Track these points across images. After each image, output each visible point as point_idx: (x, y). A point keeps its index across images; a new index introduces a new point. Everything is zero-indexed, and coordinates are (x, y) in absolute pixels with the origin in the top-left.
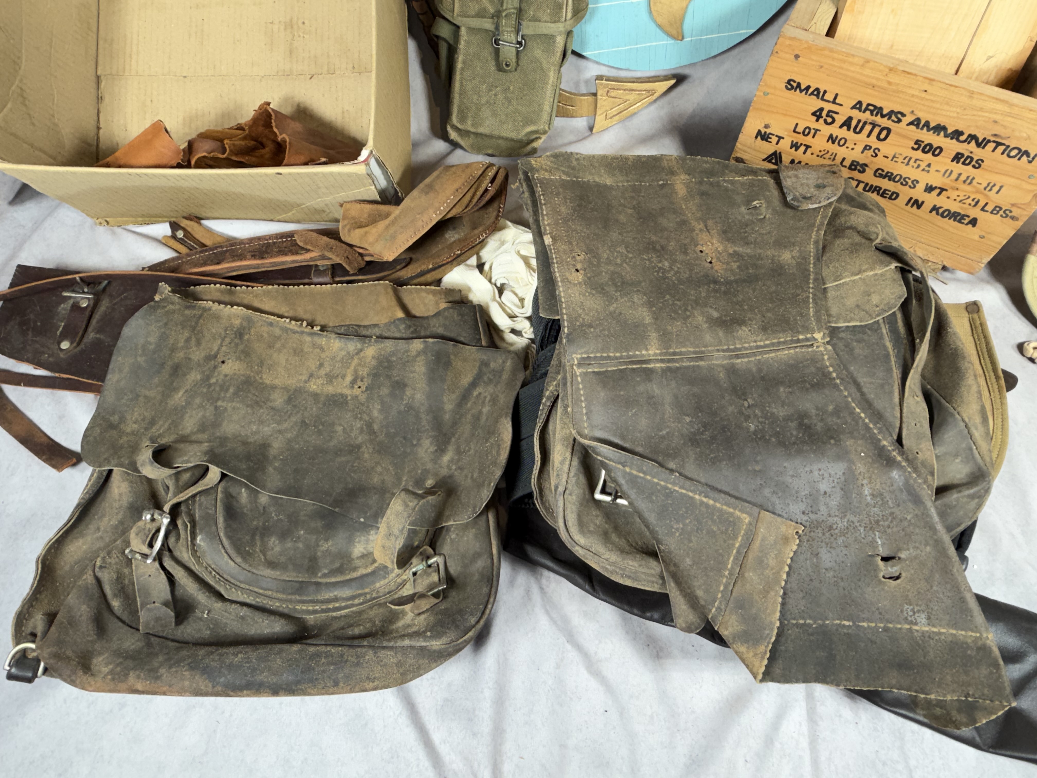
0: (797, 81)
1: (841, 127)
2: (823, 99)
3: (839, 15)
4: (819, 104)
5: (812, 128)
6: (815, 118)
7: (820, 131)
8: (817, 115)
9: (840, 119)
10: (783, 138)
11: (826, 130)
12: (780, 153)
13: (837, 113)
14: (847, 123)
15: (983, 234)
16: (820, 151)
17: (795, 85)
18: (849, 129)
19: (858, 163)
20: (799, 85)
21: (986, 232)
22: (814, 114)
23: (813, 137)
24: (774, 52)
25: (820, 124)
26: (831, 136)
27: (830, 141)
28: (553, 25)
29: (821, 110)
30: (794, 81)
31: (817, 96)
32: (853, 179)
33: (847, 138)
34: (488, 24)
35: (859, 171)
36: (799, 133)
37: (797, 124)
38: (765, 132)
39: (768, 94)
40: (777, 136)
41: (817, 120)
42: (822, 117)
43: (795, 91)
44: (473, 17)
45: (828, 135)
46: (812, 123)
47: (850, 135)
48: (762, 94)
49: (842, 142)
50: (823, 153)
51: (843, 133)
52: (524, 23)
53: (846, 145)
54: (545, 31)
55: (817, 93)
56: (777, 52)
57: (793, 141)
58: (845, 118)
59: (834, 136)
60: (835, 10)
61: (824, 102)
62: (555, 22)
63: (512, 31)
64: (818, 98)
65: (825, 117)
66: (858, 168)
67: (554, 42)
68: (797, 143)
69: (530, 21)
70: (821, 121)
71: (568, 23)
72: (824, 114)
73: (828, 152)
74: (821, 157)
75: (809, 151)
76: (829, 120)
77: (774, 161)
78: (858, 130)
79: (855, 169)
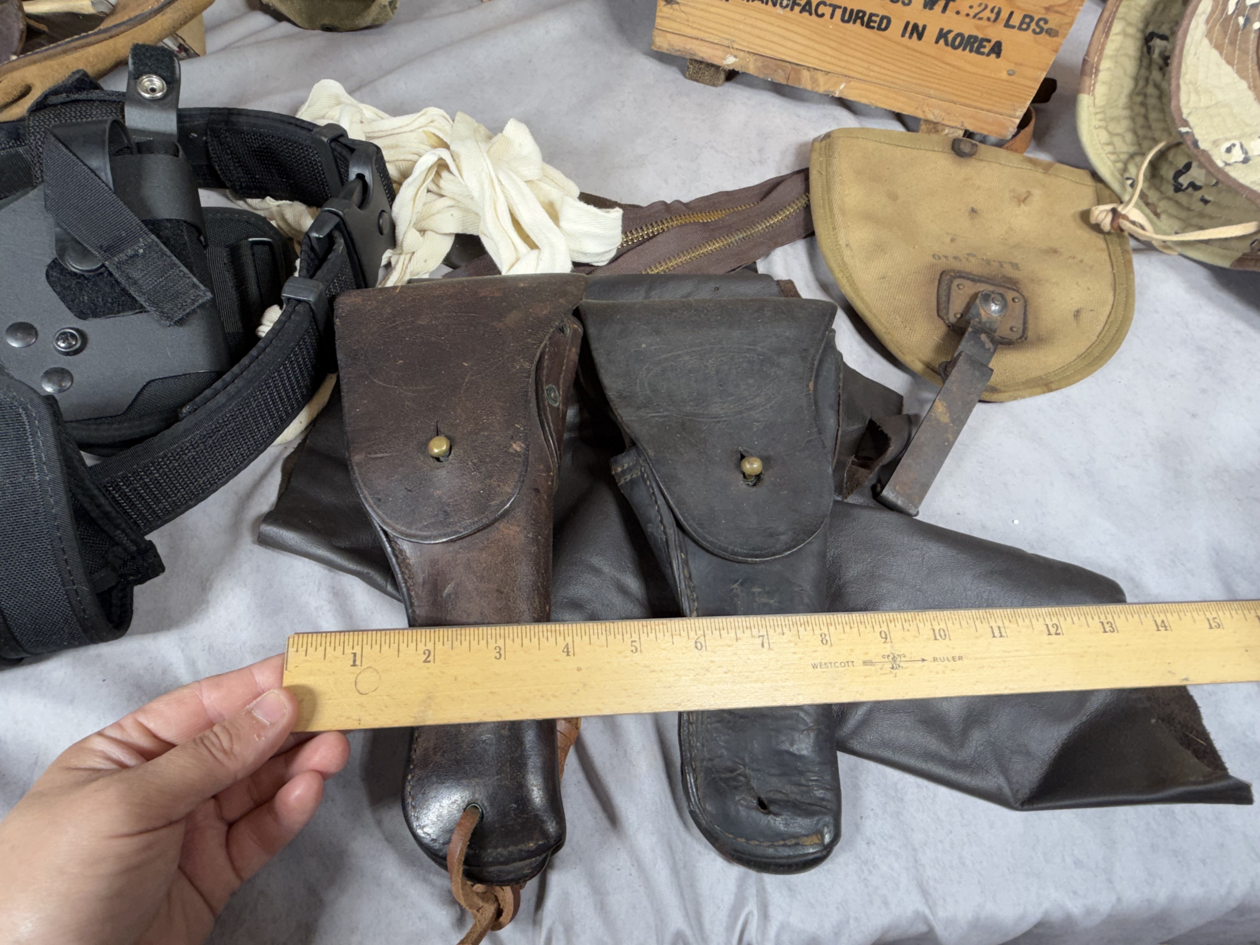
15: (1012, 67)
21: (1016, 64)
32: (825, 4)
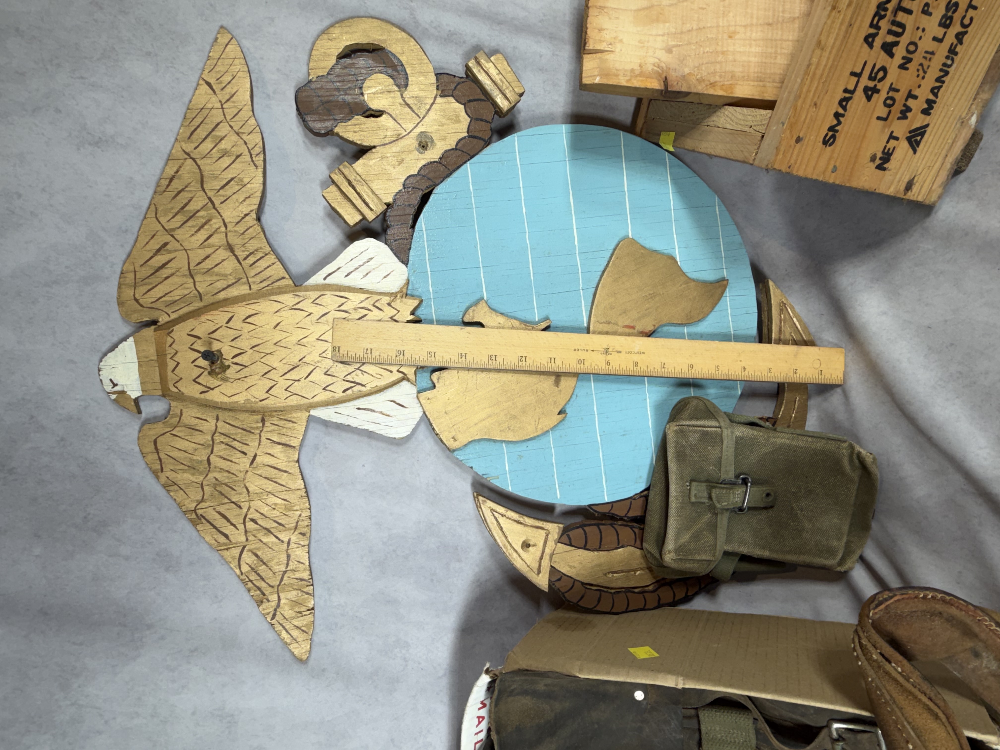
0: (826, 131)
1: (891, 55)
2: (852, 92)
3: (733, 101)
4: (860, 93)
5: (886, 96)
6: (875, 95)
7: (892, 84)
8: (870, 93)
9: (882, 59)
10: (892, 132)
11: (893, 74)
12: (910, 132)
13: (874, 66)
14: (888, 49)
16: (918, 76)
17: (830, 134)
18: (896, 44)
19: (943, 17)
20: (831, 129)
22: (869, 98)
23: (897, 91)
24: (788, 170)
25: (884, 87)
26: (902, 67)
27: (907, 66)
28: (725, 442)
29: (866, 89)
30: (827, 135)
31: (847, 100)
32: (964, 17)
33: (908, 42)
34: (723, 520)
35: (954, 12)
36: (890, 112)
37: (879, 118)
38: (881, 159)
39: (835, 167)
40: (888, 142)
41: (878, 91)
42: (875, 86)
43: (837, 131)
44: (716, 538)
45: (899, 70)
46: (879, 99)
47: (904, 40)
48: (834, 174)
49: (912, 48)
50: (921, 73)
51: (900, 52)
52: (723, 476)
53: (917, 40)
54: (732, 451)
55: (844, 103)
56: (789, 167)
57: (899, 118)
58: (883, 53)
59: (902, 61)
60: (726, 107)
61: (858, 89)
62: (722, 440)
63: (733, 493)
64: (851, 98)
65: (876, 82)
66: (950, 14)
67: (741, 438)
68: (902, 112)
69: (720, 470)
70: (879, 86)
71: (722, 424)
72: (871, 84)
73: (921, 65)
74: (925, 72)
75: (916, 92)
76: (881, 74)
77: (919, 138)
78: (900, 30)
79: (951, 18)
